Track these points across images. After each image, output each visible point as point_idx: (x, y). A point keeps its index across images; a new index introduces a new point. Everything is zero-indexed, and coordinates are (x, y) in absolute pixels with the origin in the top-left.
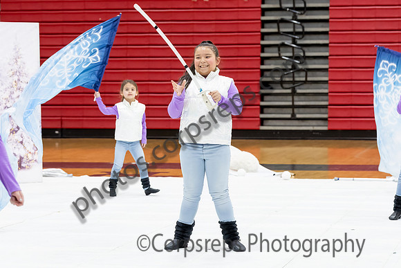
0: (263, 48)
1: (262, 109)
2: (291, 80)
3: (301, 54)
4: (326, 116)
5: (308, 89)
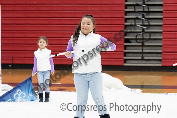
0: (126, 20)
1: (125, 54)
2: (141, 37)
3: (147, 24)
4: (160, 58)
5: (151, 43)
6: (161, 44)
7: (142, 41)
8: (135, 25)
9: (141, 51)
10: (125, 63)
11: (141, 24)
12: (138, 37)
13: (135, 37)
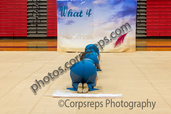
0: (28, 13)
1: (28, 31)
2: (36, 22)
3: (39, 15)
4: (46, 33)
5: (41, 25)
6: (46, 25)
7: (36, 24)
8: (33, 16)
9: (36, 29)
10: (28, 35)
11: (36, 15)
12: (34, 22)
13: (33, 22)
